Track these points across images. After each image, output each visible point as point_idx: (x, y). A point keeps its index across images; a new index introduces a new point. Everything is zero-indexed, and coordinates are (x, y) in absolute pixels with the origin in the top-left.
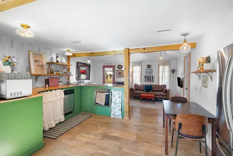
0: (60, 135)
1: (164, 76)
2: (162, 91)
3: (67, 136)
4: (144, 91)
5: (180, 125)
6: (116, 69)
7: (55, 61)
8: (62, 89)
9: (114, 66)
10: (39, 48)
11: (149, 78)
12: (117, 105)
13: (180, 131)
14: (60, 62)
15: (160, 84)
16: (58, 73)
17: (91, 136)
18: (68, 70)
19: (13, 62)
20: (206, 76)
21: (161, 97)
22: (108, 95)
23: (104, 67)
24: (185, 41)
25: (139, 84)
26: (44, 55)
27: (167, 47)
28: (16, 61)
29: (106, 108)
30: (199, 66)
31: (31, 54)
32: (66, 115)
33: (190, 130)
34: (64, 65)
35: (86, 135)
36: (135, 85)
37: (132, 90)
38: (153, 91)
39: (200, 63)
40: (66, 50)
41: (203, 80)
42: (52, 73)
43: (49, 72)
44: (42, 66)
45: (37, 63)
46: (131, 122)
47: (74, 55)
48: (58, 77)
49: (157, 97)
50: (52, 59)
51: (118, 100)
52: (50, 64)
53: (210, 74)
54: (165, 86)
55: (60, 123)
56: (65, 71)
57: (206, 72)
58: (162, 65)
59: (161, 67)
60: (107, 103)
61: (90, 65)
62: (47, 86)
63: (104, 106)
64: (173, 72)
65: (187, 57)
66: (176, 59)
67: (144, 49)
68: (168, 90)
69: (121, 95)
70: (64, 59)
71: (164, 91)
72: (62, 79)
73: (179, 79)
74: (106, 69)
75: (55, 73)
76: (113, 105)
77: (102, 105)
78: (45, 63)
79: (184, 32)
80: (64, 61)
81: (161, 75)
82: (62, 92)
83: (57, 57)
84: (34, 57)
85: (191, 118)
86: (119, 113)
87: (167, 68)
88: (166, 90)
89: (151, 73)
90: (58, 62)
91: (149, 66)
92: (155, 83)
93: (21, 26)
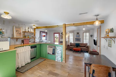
0: (26, 71)
1: (86, 38)
2: (85, 47)
3: (30, 71)
4: (75, 46)
5: (94, 71)
6: (61, 34)
7: (27, 31)
8: (30, 45)
9: (60, 33)
10: (19, 24)
11: (78, 40)
12: (59, 54)
13: (94, 75)
14: (30, 31)
15: (84, 43)
16: (28, 37)
17: (43, 72)
18: (35, 35)
19: (3, 32)
20: (111, 40)
21: (84, 50)
22: (54, 49)
23: (54, 33)
24: (97, 19)
25: (73, 42)
26: (21, 28)
27: (87, 23)
28: (5, 31)
29: (53, 56)
30: (106, 34)
31: (14, 27)
32: (31, 59)
33: (100, 75)
34: (32, 33)
35: (40, 71)
36: (70, 43)
37: (69, 46)
38: (80, 46)
39: (106, 32)
40: (33, 25)
41: (109, 42)
42: (25, 37)
43: (24, 36)
44: (20, 34)
45: (17, 32)
46: (66, 64)
47: (37, 28)
48: (29, 39)
49: (82, 50)
50: (26, 30)
51: (60, 52)
52: (24, 32)
53: (113, 39)
54: (87, 44)
55: (28, 63)
56: (33, 36)
57: (111, 38)
58: (85, 33)
59: (84, 34)
60: (53, 53)
61: (47, 33)
62: (22, 43)
63: (52, 55)
64: (91, 37)
65: (99, 28)
66: (93, 29)
67: (74, 24)
68: (89, 47)
69: (61, 49)
70: (32, 30)
71: (86, 47)
72: (31, 40)
73: (94, 40)
74: (55, 35)
75: (27, 37)
76: (57, 54)
77: (51, 54)
78: (22, 32)
79: (96, 14)
80: (32, 31)
81: (84, 38)
82: (30, 47)
83: (28, 29)
84: (16, 29)
85: (101, 67)
86: (60, 59)
87: (88, 34)
88: (87, 46)
89: (79, 36)
90: (28, 31)
91: (78, 33)
92: (81, 42)
93: (4, 13)
